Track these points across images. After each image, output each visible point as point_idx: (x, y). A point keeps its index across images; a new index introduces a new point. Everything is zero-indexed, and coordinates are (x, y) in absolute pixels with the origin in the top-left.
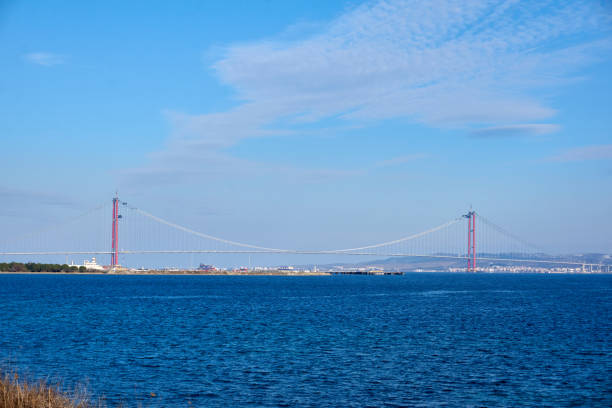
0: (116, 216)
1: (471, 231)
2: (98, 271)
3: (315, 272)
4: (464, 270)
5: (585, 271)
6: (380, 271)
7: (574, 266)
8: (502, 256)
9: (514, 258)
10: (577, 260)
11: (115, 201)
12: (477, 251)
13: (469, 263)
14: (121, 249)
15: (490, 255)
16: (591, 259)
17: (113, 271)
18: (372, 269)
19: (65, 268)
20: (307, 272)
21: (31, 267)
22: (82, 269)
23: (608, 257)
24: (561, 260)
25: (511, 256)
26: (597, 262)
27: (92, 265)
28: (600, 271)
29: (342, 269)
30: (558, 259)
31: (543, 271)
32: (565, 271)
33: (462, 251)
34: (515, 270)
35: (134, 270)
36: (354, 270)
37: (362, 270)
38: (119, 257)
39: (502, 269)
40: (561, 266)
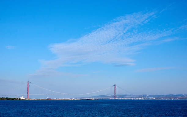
0: (28, 86)
1: (115, 89)
2: (24, 99)
3: (77, 99)
4: (113, 99)
5: (142, 99)
6: (93, 99)
7: (140, 98)
8: (123, 95)
9: (125, 96)
10: (140, 96)
11: (28, 82)
12: (116, 94)
13: (115, 97)
14: (29, 94)
15: (120, 95)
16: (144, 96)
17: (27, 99)
18: (91, 99)
19: (15, 99)
20: (75, 99)
21: (7, 98)
22: (20, 99)
23: (148, 95)
24: (137, 96)
25: (125, 95)
26: (145, 97)
27: (22, 98)
28: (146, 99)
29: (84, 99)
30: (136, 96)
31: (132, 99)
32: (138, 99)
33: (113, 94)
34: (126, 99)
35: (32, 99)
36: (87, 99)
37: (89, 99)
38: (29, 96)
39: (123, 99)
40: (137, 98)
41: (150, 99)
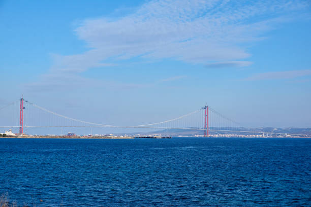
0: (22, 108)
1: (206, 116)
2: (13, 136)
3: (126, 137)
4: (202, 136)
5: (264, 137)
6: (159, 136)
7: (259, 134)
8: (222, 129)
9: (229, 130)
10: (260, 131)
11: (21, 100)
12: (209, 127)
13: (205, 132)
14: (25, 125)
15: (216, 128)
16: (267, 130)
17: (21, 136)
18: (155, 135)
20: (122, 137)
22: (4, 135)
23: (276, 129)
25: (226, 129)
26: (271, 132)
27: (9, 133)
28: (271, 137)
29: (140, 135)
30: (251, 130)
31: (243, 136)
32: (254, 136)
33: (201, 126)
34: (228, 136)
35: (31, 136)
36: (146, 136)
37: (150, 136)
38: (24, 129)
39: (222, 136)
40: (252, 134)
41: (281, 136)
